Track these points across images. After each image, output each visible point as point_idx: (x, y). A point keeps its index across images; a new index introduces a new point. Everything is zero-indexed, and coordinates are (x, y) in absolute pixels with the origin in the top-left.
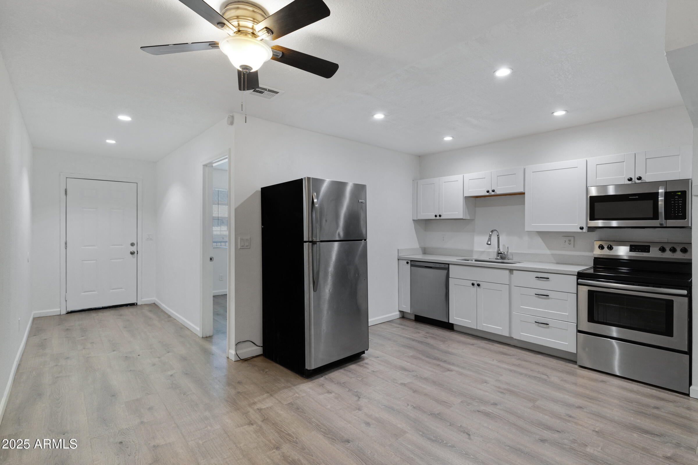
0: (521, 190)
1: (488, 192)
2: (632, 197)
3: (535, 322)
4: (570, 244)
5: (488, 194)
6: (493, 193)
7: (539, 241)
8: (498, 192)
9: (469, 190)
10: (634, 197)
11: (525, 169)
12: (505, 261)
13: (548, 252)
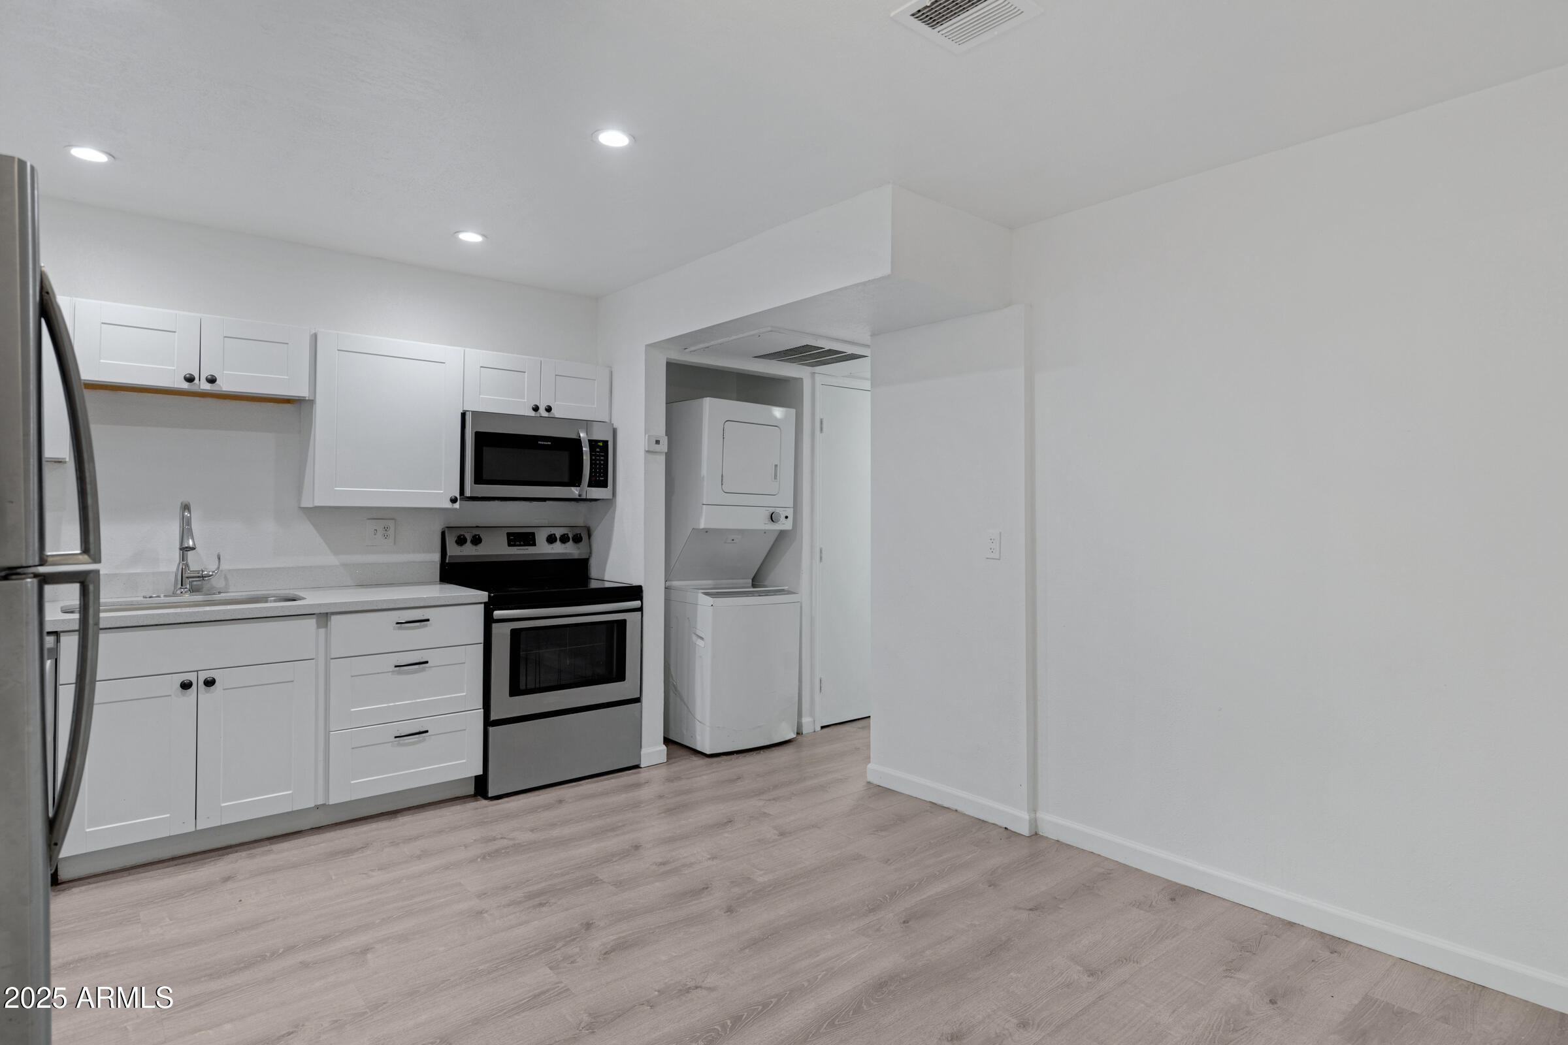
0: (302, 392)
1: (190, 379)
2: (543, 443)
3: (396, 737)
4: (386, 537)
5: (185, 386)
6: (206, 386)
7: (306, 531)
8: (225, 385)
9: (102, 361)
10: (545, 443)
11: (315, 337)
12: (217, 597)
13: (332, 560)
